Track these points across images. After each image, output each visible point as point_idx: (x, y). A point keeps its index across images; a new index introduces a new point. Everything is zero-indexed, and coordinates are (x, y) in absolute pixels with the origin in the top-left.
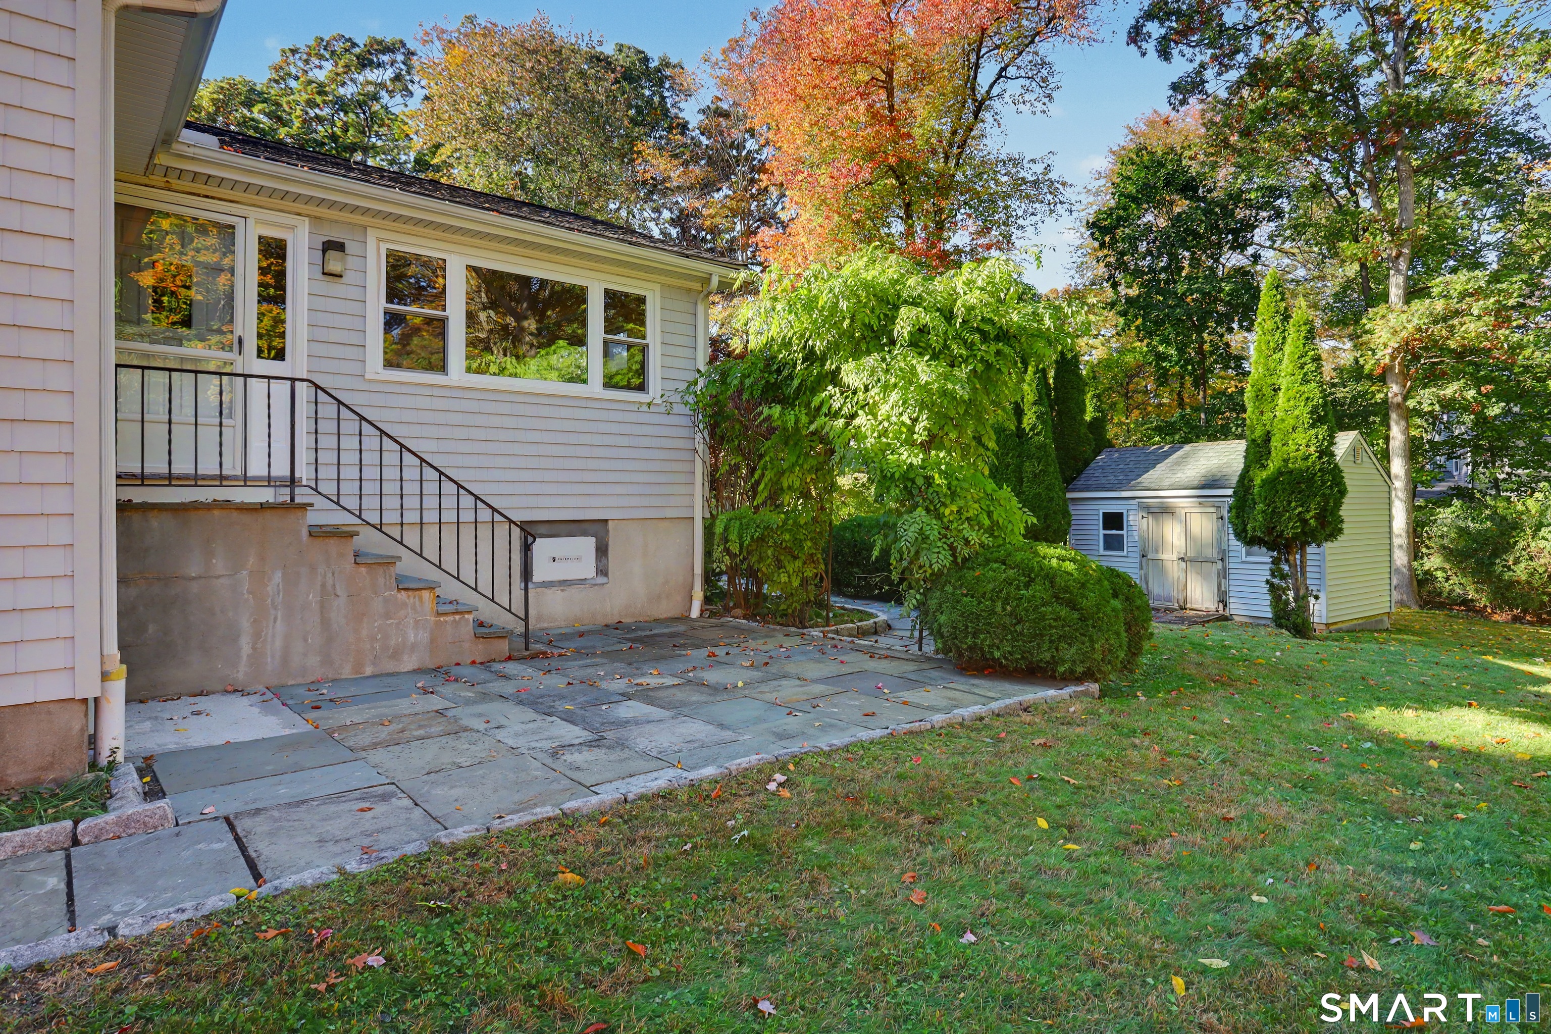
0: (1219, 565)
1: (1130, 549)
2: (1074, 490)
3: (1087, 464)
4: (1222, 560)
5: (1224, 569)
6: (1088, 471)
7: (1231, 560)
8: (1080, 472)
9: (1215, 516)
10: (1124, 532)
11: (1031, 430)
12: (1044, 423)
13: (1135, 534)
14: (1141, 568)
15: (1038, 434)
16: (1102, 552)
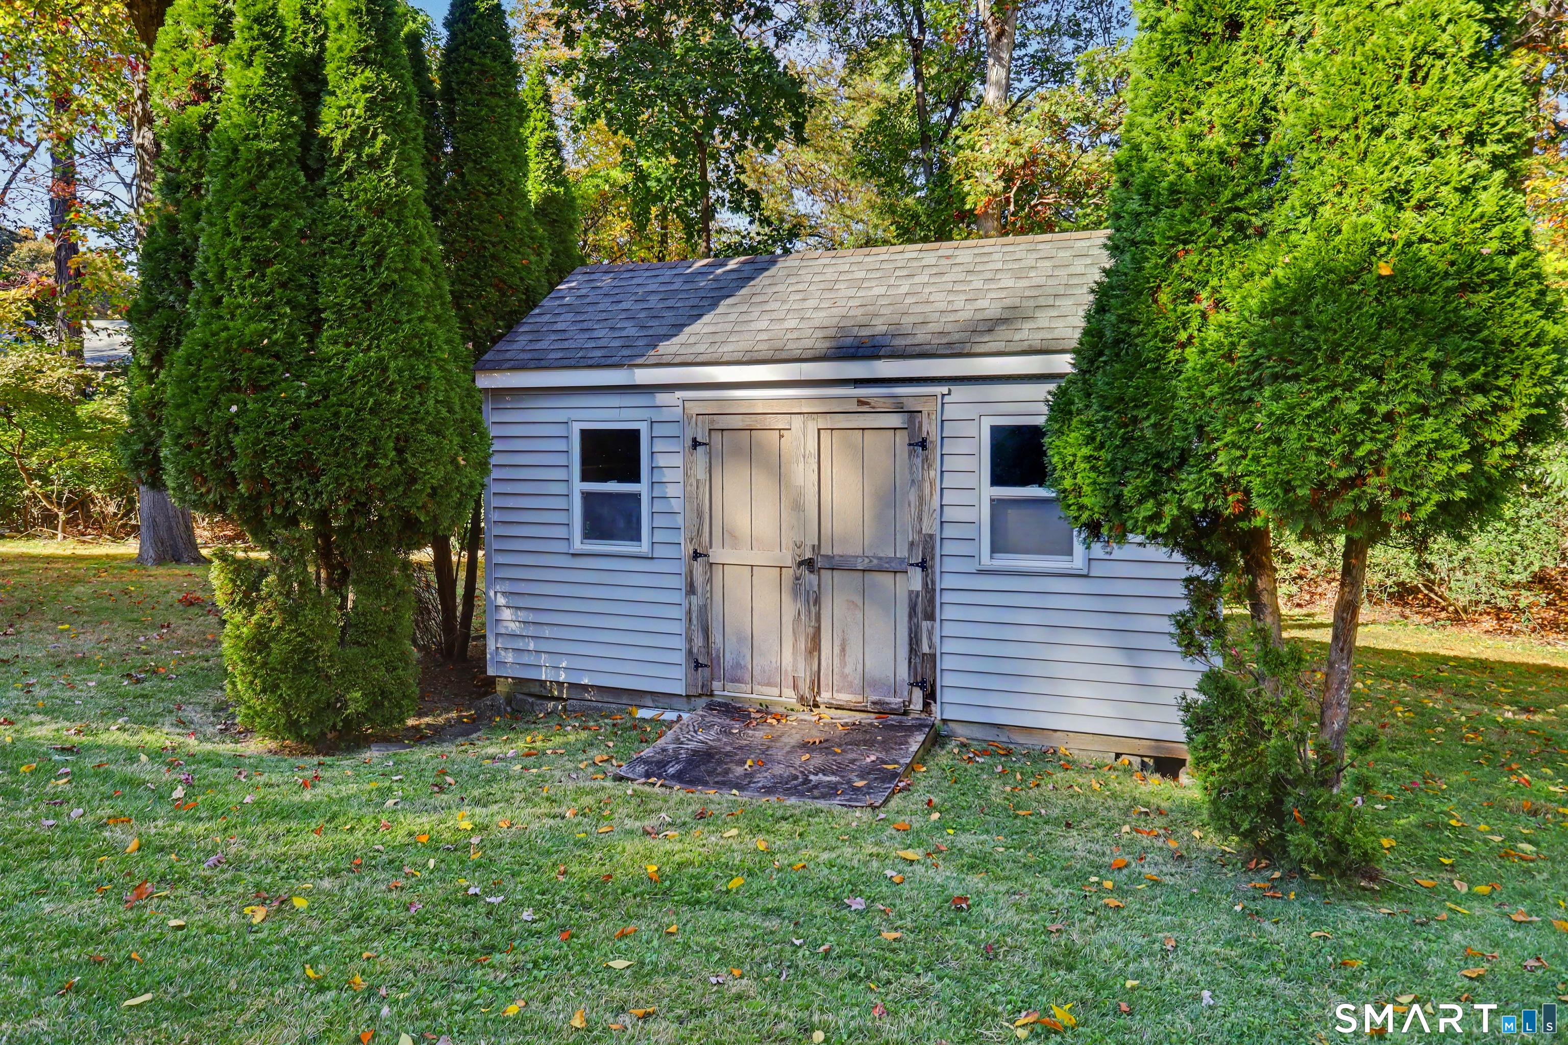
0: (915, 580)
1: (659, 536)
2: (497, 367)
3: (531, 301)
4: (923, 565)
5: (930, 590)
6: (536, 318)
7: (950, 565)
8: (513, 320)
9: (902, 439)
10: (642, 488)
11: (347, 145)
12: (395, 126)
13: (671, 490)
14: (691, 589)
15: (374, 163)
16: (578, 545)
